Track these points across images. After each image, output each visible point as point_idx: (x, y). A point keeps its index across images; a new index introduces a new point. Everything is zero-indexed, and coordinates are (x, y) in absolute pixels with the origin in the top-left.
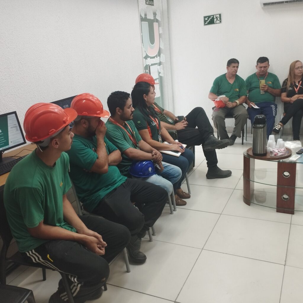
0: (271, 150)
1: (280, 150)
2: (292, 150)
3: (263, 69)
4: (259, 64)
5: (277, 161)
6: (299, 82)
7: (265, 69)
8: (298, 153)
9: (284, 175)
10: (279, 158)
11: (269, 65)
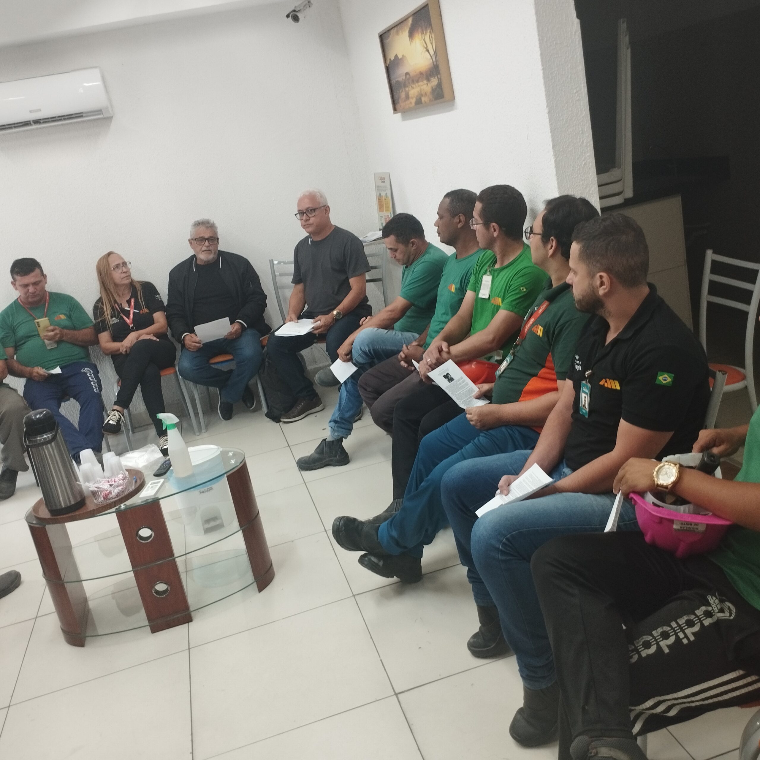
0: (92, 487)
1: (115, 482)
2: (143, 471)
3: (31, 289)
4: (18, 278)
5: (114, 509)
6: (129, 302)
7: (38, 288)
8: (158, 475)
9: (142, 538)
10: (116, 501)
11: (45, 277)
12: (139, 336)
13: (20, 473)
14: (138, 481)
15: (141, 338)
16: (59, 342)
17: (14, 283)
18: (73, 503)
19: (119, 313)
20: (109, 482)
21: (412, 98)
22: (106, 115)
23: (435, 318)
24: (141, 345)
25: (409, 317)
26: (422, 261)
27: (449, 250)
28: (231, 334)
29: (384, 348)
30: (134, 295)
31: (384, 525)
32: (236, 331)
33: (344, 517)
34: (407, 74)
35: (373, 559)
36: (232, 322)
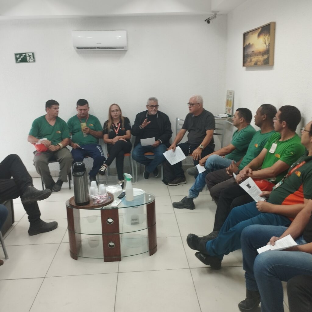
0: (93, 197)
1: (103, 197)
2: (114, 195)
3: (83, 112)
4: (79, 106)
5: (100, 208)
6: (118, 124)
7: (86, 111)
8: (119, 198)
9: (108, 222)
10: (101, 205)
11: (89, 108)
12: (119, 139)
13: (64, 182)
14: (111, 198)
15: (120, 139)
16: (88, 134)
17: (77, 108)
18: (85, 202)
19: (113, 128)
20: (100, 196)
21: (253, 62)
22: (125, 49)
23: (245, 156)
24: (119, 142)
25: (233, 153)
26: (245, 131)
27: (257, 129)
28: (154, 145)
29: (220, 164)
30: (121, 122)
31: (209, 242)
32: (157, 144)
33: (193, 234)
34: (253, 51)
35: (202, 255)
36: (156, 140)
